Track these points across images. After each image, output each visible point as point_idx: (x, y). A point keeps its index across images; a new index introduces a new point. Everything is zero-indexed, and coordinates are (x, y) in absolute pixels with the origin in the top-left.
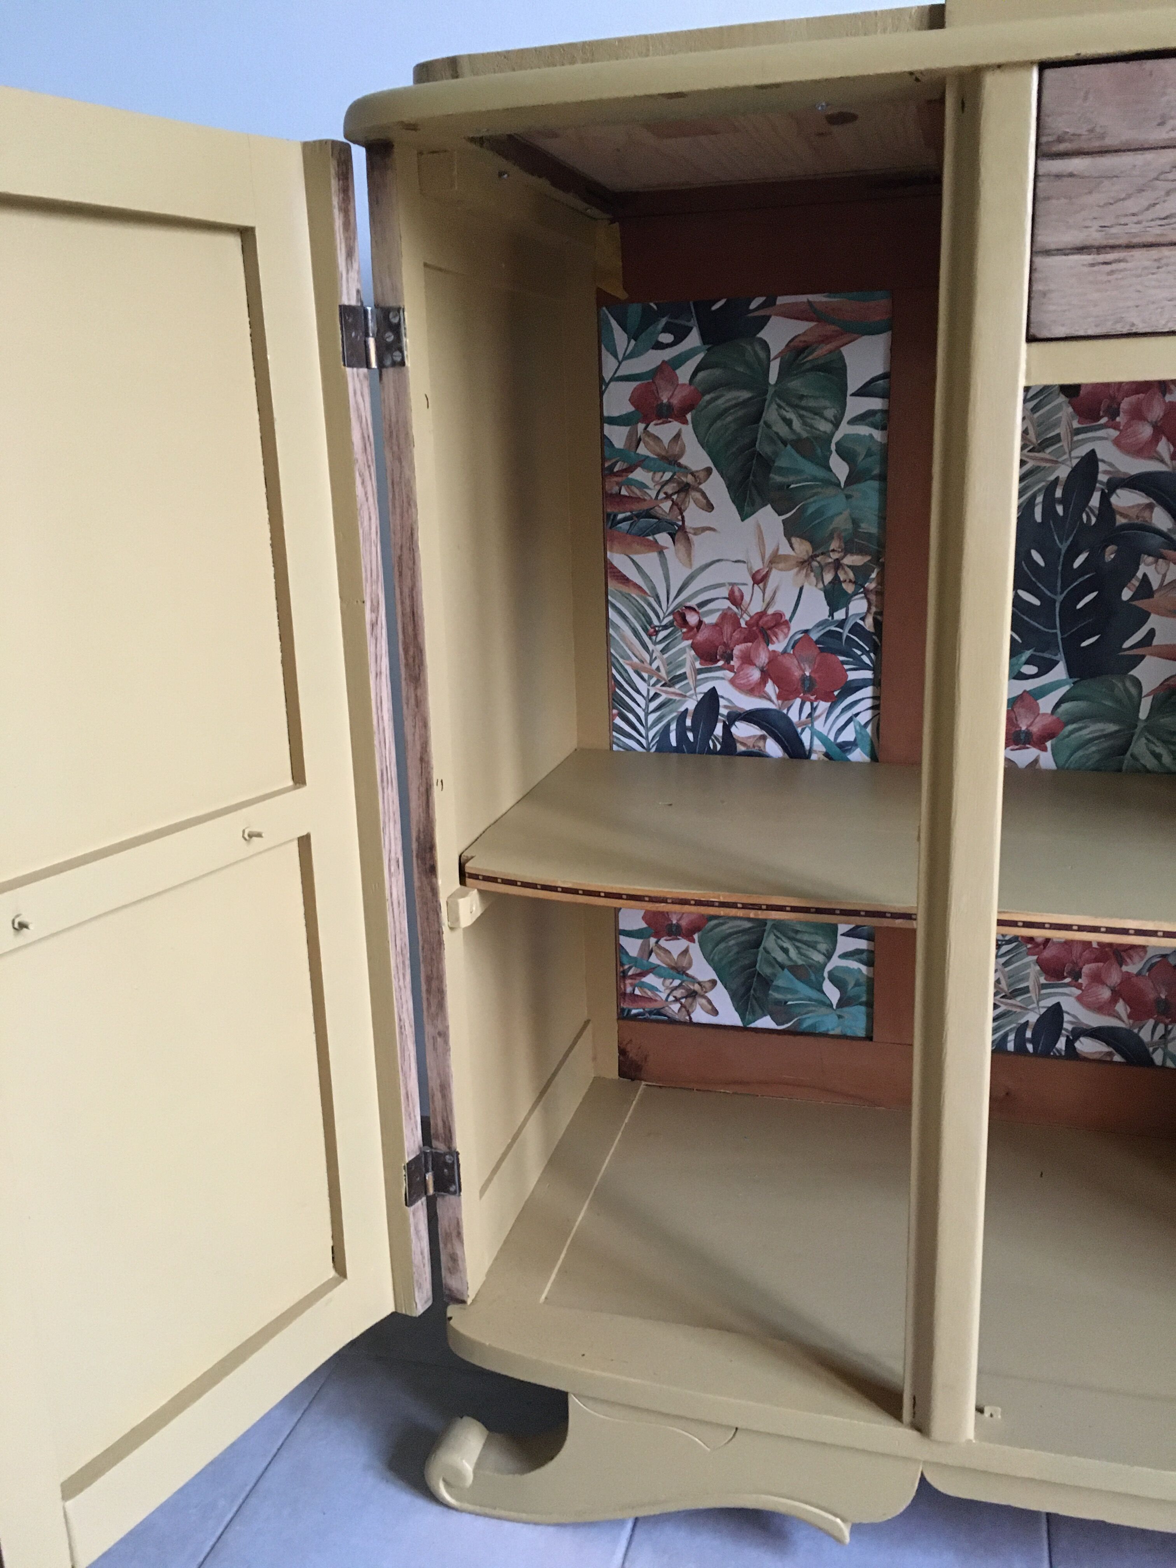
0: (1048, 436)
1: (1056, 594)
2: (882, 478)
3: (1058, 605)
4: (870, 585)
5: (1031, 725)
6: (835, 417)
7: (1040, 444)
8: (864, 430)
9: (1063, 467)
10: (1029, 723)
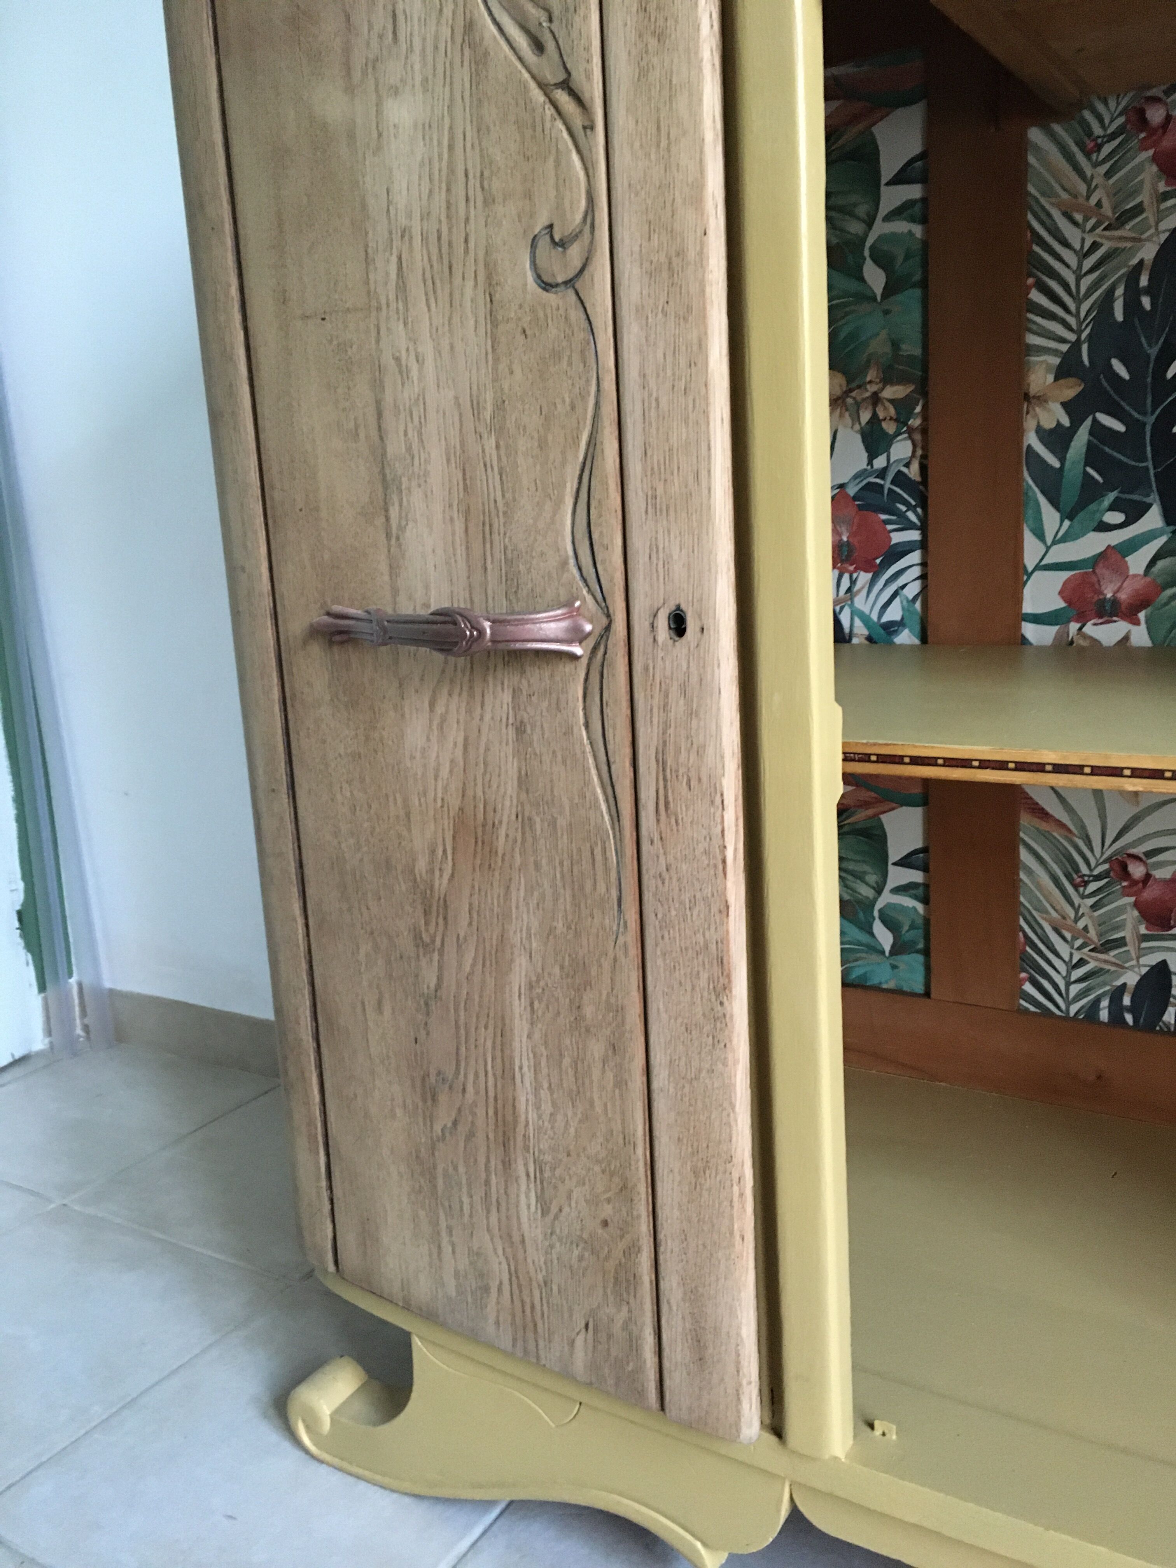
0: (1128, 207)
1: (1145, 414)
2: (924, 284)
3: (1148, 429)
4: (915, 422)
5: (1118, 591)
6: (868, 215)
7: (1118, 219)
8: (901, 227)
9: (1148, 245)
10: (1116, 588)
